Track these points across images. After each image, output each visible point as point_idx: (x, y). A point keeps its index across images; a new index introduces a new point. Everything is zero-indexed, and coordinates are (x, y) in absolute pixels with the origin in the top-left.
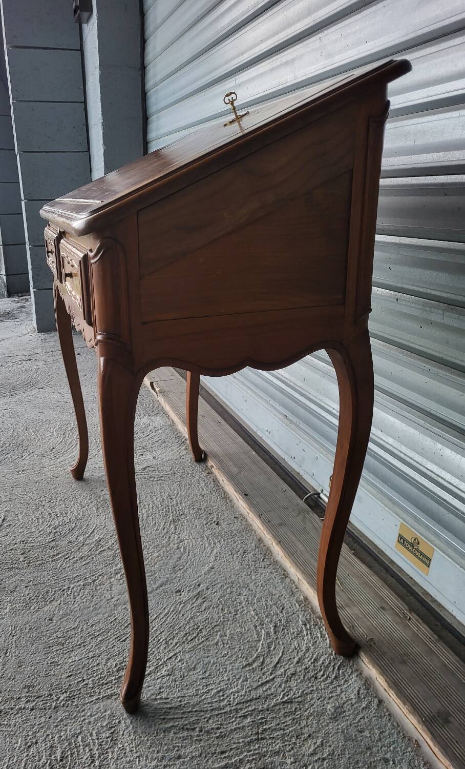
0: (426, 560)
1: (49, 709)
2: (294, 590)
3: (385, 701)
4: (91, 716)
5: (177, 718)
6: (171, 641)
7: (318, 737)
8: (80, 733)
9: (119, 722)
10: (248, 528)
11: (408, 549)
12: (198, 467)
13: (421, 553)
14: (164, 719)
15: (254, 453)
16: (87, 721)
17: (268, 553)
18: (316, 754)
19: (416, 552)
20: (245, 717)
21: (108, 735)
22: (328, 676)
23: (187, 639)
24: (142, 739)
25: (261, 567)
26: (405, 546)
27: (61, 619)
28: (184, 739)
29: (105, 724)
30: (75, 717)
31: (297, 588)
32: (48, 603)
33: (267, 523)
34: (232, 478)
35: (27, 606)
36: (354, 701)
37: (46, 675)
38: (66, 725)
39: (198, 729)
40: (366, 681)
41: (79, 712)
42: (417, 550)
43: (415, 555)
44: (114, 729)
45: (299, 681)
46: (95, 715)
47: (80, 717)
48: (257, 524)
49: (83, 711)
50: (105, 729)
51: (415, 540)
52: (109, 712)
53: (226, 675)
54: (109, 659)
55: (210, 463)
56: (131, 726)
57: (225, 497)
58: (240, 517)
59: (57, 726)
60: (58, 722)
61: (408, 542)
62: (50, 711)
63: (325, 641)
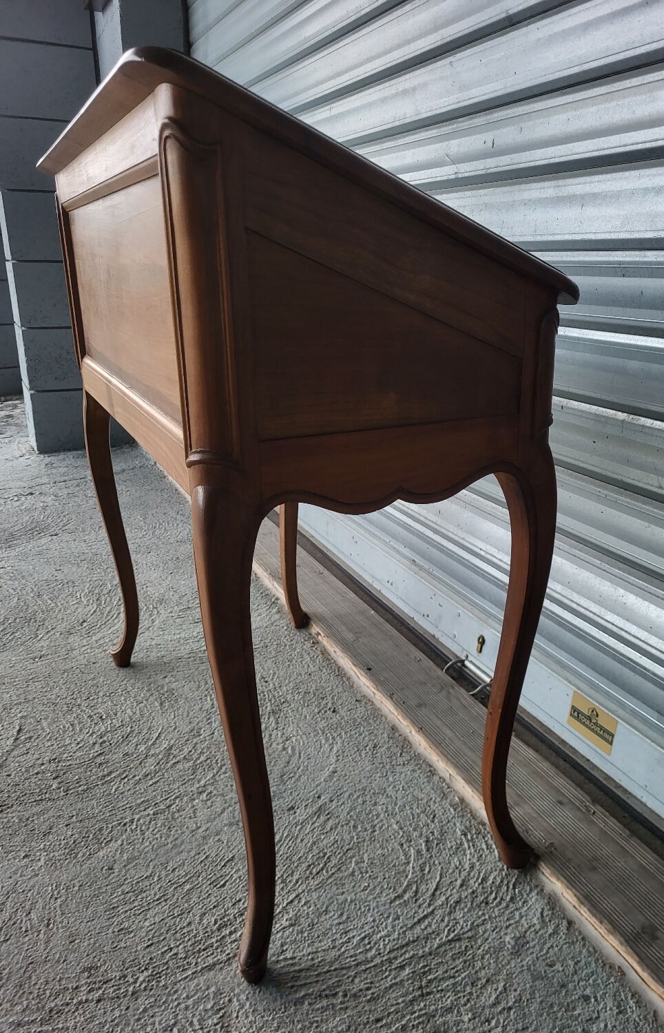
0: (607, 736)
1: (124, 996)
2: (445, 790)
3: (576, 922)
4: (188, 997)
5: (311, 983)
6: (290, 878)
7: (499, 981)
8: (175, 1024)
9: (230, 1001)
10: (376, 714)
11: (584, 724)
12: (299, 636)
13: (601, 728)
14: (292, 987)
15: (373, 612)
16: (183, 1006)
17: (406, 744)
18: (499, 1003)
19: (594, 727)
20: (402, 967)
21: (215, 1021)
22: (502, 899)
23: (311, 873)
24: (266, 1019)
25: (400, 764)
26: (580, 721)
27: (125, 866)
28: (324, 1009)
29: (209, 1006)
30: (164, 1003)
31: (449, 787)
32: (103, 845)
33: (401, 705)
34: (347, 647)
35: (72, 852)
36: (538, 927)
37: (114, 949)
38: (152, 1017)
39: (341, 994)
40: (549, 898)
41: (169, 994)
42: (596, 724)
43: (593, 730)
44: (223, 1011)
45: (466, 910)
46: (193, 996)
47: (172, 1001)
48: (387, 707)
49: (176, 992)
50: (210, 1013)
51: (593, 711)
52: (213, 989)
53: (370, 915)
54: (205, 914)
55: (315, 629)
56: (248, 1004)
57: (340, 673)
58: (363, 700)
59: (139, 1019)
60: (141, 1013)
61: (583, 714)
62: (126, 998)
63: (492, 853)
